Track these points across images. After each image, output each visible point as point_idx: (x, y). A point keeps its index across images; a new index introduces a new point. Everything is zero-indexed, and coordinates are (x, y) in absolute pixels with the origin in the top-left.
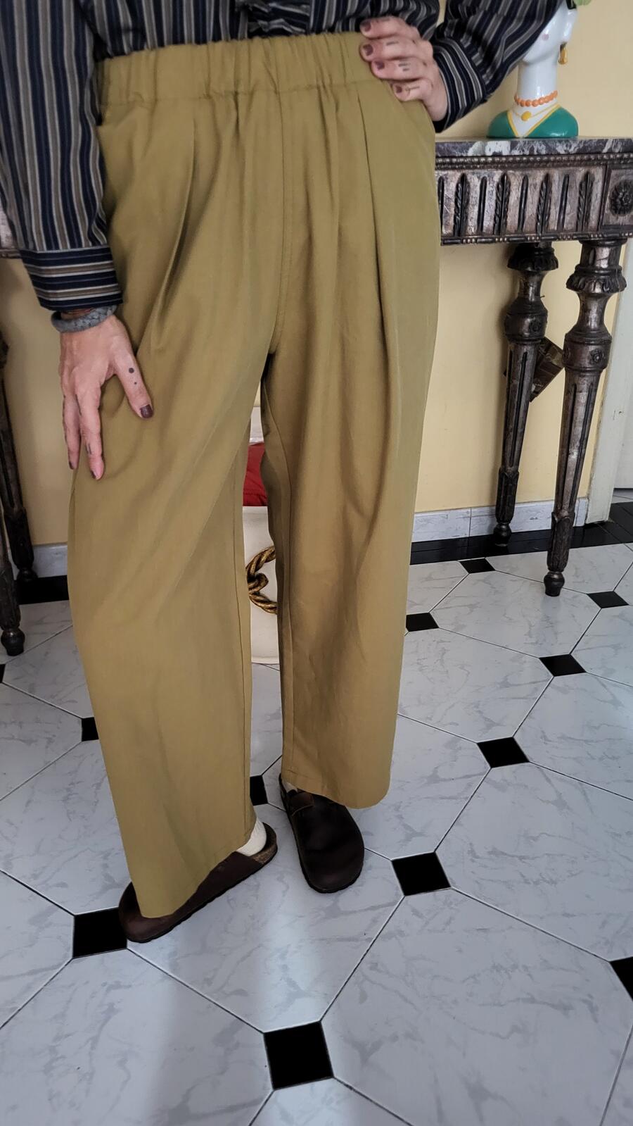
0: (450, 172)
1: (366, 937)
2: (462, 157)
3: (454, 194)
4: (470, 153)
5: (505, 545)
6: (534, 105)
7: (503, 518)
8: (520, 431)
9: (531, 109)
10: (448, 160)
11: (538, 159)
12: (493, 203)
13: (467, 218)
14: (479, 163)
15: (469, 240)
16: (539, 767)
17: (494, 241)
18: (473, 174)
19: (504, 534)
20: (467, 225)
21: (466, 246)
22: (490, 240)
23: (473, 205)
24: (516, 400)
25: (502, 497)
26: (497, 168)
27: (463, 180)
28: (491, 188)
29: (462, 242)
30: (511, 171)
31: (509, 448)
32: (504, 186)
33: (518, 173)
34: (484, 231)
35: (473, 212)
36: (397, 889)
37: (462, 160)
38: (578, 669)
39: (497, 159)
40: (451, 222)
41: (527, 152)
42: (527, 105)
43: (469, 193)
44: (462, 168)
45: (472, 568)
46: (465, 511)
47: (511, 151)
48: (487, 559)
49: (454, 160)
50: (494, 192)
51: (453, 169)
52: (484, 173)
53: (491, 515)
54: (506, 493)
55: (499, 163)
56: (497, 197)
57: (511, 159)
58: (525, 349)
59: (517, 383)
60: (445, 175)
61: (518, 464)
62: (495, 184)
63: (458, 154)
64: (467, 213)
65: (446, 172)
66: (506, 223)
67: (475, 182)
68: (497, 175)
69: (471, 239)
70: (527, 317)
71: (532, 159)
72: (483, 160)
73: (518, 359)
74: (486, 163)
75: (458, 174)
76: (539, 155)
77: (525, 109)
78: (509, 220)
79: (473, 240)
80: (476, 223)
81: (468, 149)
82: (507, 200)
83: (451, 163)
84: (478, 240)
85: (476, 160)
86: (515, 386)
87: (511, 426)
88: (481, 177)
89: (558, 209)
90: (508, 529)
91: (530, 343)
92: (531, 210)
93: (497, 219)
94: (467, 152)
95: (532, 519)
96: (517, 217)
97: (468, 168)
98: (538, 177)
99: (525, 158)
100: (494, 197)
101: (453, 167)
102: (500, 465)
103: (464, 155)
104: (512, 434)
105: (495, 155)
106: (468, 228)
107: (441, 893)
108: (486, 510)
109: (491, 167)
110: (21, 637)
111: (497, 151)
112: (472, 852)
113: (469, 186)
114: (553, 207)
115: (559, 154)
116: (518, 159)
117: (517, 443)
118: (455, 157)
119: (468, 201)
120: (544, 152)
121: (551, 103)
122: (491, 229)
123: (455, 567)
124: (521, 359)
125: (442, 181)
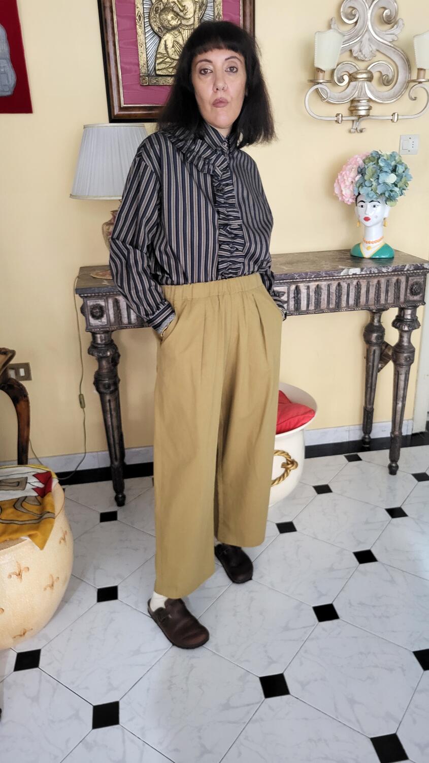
0: (333, 282)
1: (302, 639)
3: (335, 291)
4: (342, 274)
5: (368, 446)
6: (372, 243)
7: (367, 431)
8: (373, 387)
9: (371, 245)
10: (331, 278)
11: (374, 275)
12: (354, 294)
13: (341, 301)
14: (346, 278)
15: (342, 310)
16: (383, 564)
18: (344, 282)
19: (367, 440)
20: (341, 303)
21: (342, 312)
22: (353, 309)
23: (344, 295)
24: (372, 372)
26: (355, 279)
27: (339, 285)
28: (352, 287)
29: (340, 311)
30: (362, 280)
31: (368, 396)
32: (358, 287)
33: (365, 281)
34: (350, 305)
35: (344, 298)
36: (316, 619)
37: (338, 277)
38: (404, 514)
39: (354, 276)
40: (334, 303)
41: (368, 272)
42: (369, 243)
43: (342, 290)
44: (338, 280)
45: (351, 459)
46: (346, 428)
47: (361, 273)
48: (358, 454)
50: (354, 289)
52: (349, 281)
53: (360, 430)
54: (368, 418)
55: (356, 277)
56: (356, 291)
57: (361, 276)
58: (374, 348)
59: (371, 364)
61: (373, 404)
62: (354, 286)
63: (336, 275)
64: (341, 299)
65: (331, 282)
66: (360, 302)
67: (344, 285)
68: (355, 282)
69: (344, 309)
70: (375, 333)
71: (370, 275)
72: (348, 277)
73: (371, 352)
75: (337, 283)
76: (374, 273)
77: (369, 245)
78: (361, 300)
80: (346, 302)
81: (340, 273)
82: (360, 292)
83: (333, 279)
84: (347, 310)
85: (344, 277)
86: (370, 366)
87: (369, 385)
88: (348, 283)
89: (384, 294)
90: (370, 437)
91: (377, 345)
92: (372, 295)
93: (356, 301)
95: (383, 431)
96: (365, 299)
97: (341, 280)
98: (374, 282)
99: (367, 275)
100: (354, 291)
102: (364, 404)
103: (339, 275)
104: (369, 389)
105: (354, 274)
107: (335, 621)
108: (358, 427)
109: (352, 279)
110: (124, 497)
111: (354, 273)
112: (350, 603)
113: (342, 287)
114: (382, 294)
115: (383, 272)
116: (364, 275)
117: (372, 394)
118: (334, 276)
119: (342, 294)
120: (376, 272)
121: (381, 242)
122: (353, 304)
123: (341, 458)
124: (372, 353)
125: (329, 286)
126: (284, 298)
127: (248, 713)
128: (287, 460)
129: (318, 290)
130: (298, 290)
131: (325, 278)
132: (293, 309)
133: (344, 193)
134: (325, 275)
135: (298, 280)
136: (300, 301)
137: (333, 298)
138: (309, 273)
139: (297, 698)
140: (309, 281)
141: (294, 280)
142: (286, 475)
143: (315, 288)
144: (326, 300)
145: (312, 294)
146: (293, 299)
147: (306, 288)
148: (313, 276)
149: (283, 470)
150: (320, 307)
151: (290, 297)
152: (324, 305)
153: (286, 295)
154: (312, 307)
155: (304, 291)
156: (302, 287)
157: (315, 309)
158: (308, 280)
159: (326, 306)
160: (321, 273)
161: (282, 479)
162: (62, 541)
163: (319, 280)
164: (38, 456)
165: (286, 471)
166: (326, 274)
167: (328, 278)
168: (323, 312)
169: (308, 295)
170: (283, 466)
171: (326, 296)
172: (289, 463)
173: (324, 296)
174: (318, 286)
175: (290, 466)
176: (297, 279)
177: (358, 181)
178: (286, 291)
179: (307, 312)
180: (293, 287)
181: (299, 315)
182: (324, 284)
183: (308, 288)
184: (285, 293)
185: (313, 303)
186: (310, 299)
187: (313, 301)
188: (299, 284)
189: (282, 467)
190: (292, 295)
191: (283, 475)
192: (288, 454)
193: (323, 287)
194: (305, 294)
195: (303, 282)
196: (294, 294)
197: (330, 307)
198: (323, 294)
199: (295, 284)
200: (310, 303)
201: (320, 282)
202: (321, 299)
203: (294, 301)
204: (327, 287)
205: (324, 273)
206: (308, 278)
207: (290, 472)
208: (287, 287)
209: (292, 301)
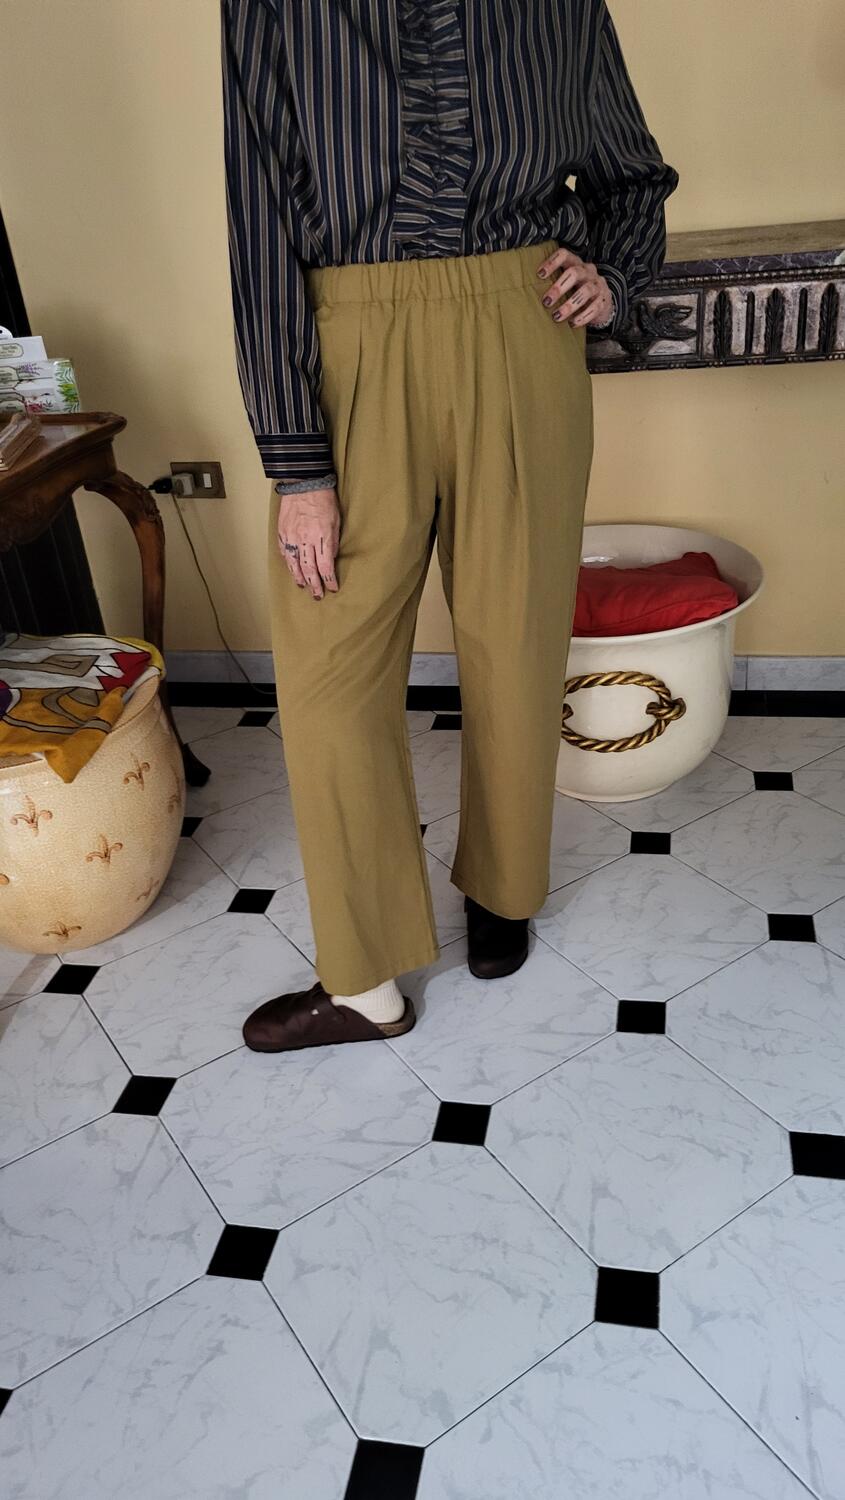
0: (815, 283)
1: (565, 1055)
2: (827, 267)
3: (819, 306)
4: (838, 262)
10: (809, 271)
13: (835, 332)
15: (837, 357)
16: (824, 949)
18: (843, 283)
20: (835, 339)
21: (833, 362)
23: (844, 318)
27: (831, 290)
29: (827, 359)
36: (613, 1023)
37: (827, 270)
40: (816, 337)
43: (838, 304)
44: (829, 279)
49: (817, 271)
51: (819, 279)
60: (809, 286)
63: (822, 263)
64: (835, 327)
65: (809, 283)
67: (844, 291)
69: (840, 355)
75: (825, 285)
81: (834, 258)
83: (813, 274)
85: (843, 269)
94: (833, 261)
97: (834, 278)
101: (816, 277)
103: (830, 265)
106: (837, 343)
107: (652, 1037)
112: (703, 1010)
113: (839, 297)
118: (818, 267)
119: (836, 313)
125: (804, 294)
126: (690, 323)
127: (386, 1157)
128: (661, 698)
129: (775, 300)
130: (724, 304)
131: (791, 273)
132: (711, 351)
134: (791, 264)
135: (723, 277)
136: (729, 330)
137: (815, 323)
138: (751, 260)
139: (494, 1157)
140: (753, 281)
141: (714, 278)
142: (656, 730)
143: (768, 299)
144: (795, 329)
145: (760, 314)
146: (712, 326)
147: (746, 298)
148: (760, 268)
149: (651, 720)
150: (780, 346)
151: (706, 322)
152: (789, 344)
153: (694, 316)
154: (759, 349)
155: (739, 306)
156: (736, 295)
157: (767, 354)
158: (748, 276)
159: (795, 346)
160: (782, 260)
161: (645, 739)
163: (778, 276)
164: (231, 649)
165: (658, 722)
166: (794, 261)
167: (800, 272)
168: (785, 359)
169: (750, 314)
170: (652, 709)
171: (796, 319)
172: (665, 704)
173: (791, 320)
174: (776, 293)
175: (664, 711)
176: (720, 274)
178: (695, 306)
179: (746, 359)
180: (712, 297)
181: (725, 365)
182: (790, 289)
183: (751, 298)
184: (691, 308)
185: (762, 338)
186: (756, 327)
187: (763, 331)
188: (728, 289)
189: (647, 713)
190: (709, 316)
191: (651, 730)
192: (663, 685)
193: (788, 295)
194: (743, 315)
195: (735, 282)
196: (715, 314)
197: (804, 348)
198: (788, 313)
199: (715, 288)
200: (755, 335)
201: (780, 282)
202: (782, 327)
203: (715, 331)
204: (799, 295)
205: (789, 260)
206: (749, 272)
207: (666, 725)
208: (697, 296)
209: (709, 331)
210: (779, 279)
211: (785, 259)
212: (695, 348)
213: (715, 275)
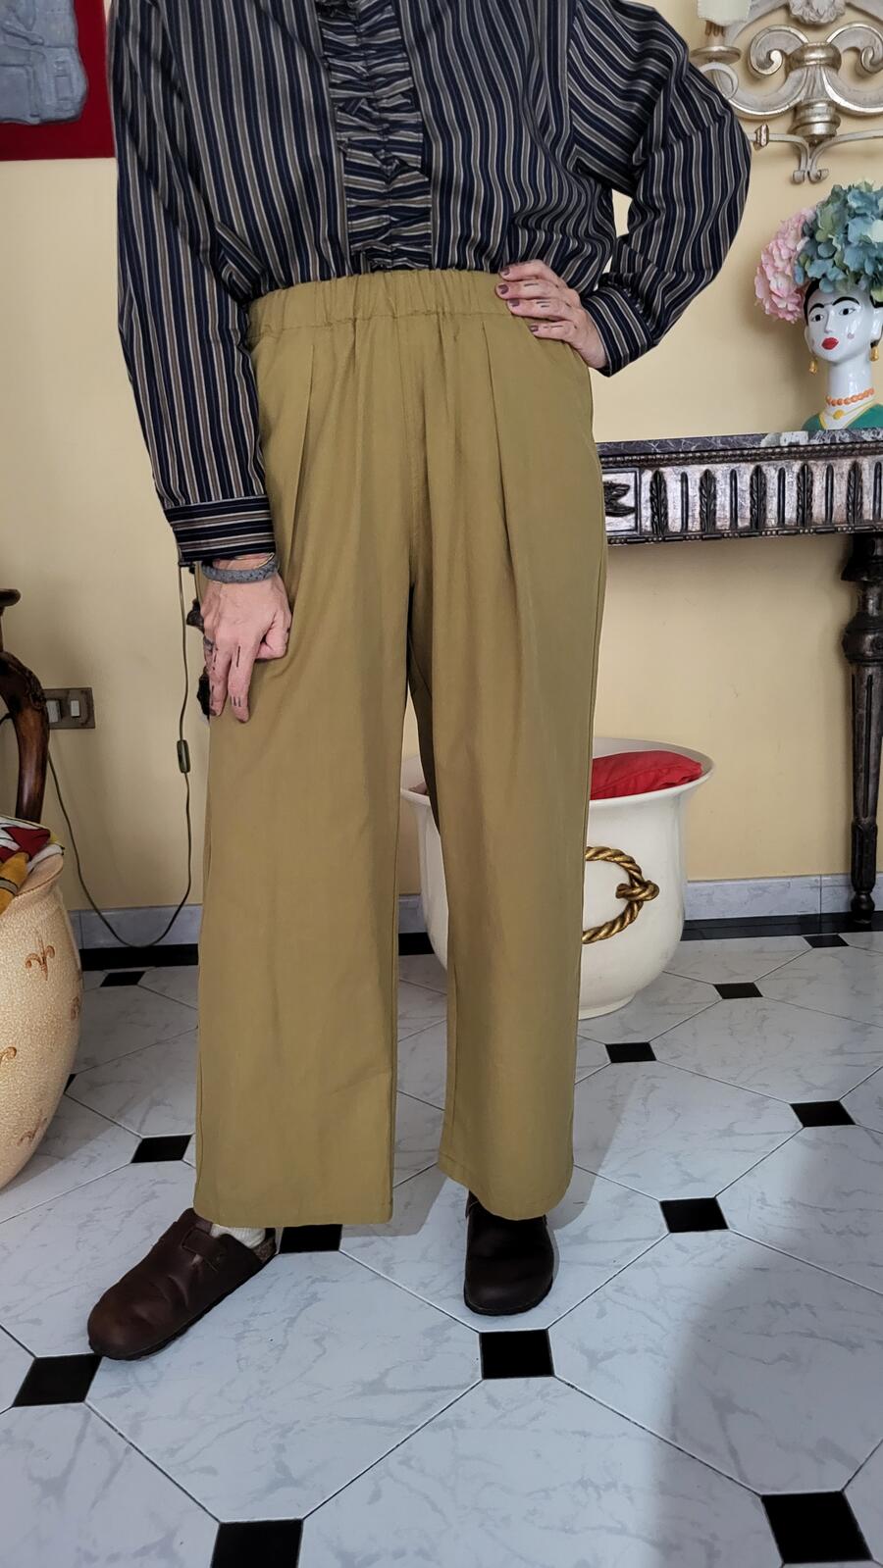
0: (743, 465)
1: (616, 1264)
2: (754, 448)
3: (748, 486)
4: (763, 444)
5: (867, 922)
6: (846, 402)
7: (861, 883)
8: (872, 771)
9: (843, 407)
10: (738, 452)
11: (841, 447)
12: (795, 494)
13: (765, 510)
14: (773, 454)
15: (769, 533)
16: (866, 1129)
17: (797, 533)
18: (769, 465)
19: (864, 907)
20: (765, 518)
21: (766, 538)
22: (793, 532)
23: (771, 497)
24: (864, 732)
25: (857, 856)
26: (795, 459)
27: (758, 471)
28: (791, 479)
29: (761, 535)
30: (812, 462)
31: (861, 794)
32: (805, 478)
33: (820, 463)
34: (786, 522)
35: (772, 505)
36: (661, 1225)
37: (754, 451)
40: (748, 514)
41: (829, 442)
42: (839, 403)
43: (765, 485)
44: (755, 460)
45: (819, 943)
46: (814, 879)
47: (809, 441)
48: (841, 935)
49: (746, 452)
50: (795, 483)
51: (746, 461)
52: (782, 464)
53: (848, 886)
54: (862, 852)
55: (795, 452)
56: (799, 488)
57: (810, 448)
58: (870, 671)
59: (863, 712)
60: (738, 468)
61: (875, 813)
62: (795, 475)
63: (748, 446)
64: (764, 506)
65: (738, 465)
66: (811, 515)
67: (771, 474)
68: (796, 466)
69: (771, 531)
70: (868, 633)
71: (833, 447)
72: (778, 450)
73: (862, 683)
74: (782, 454)
75: (752, 467)
76: (843, 443)
77: (837, 408)
78: (814, 510)
79: (774, 533)
80: (776, 515)
82: (810, 490)
83: (742, 455)
84: (780, 532)
85: (770, 451)
86: (861, 716)
87: (861, 766)
88: (779, 468)
89: (872, 498)
90: (869, 909)
91: (876, 663)
92: (840, 498)
93: (800, 511)
96: (824, 508)
97: (762, 460)
98: (844, 466)
99: (825, 447)
100: (795, 488)
101: (744, 459)
103: (757, 447)
104: (862, 775)
105: (791, 445)
106: (768, 520)
107: (715, 1234)
109: (788, 458)
111: (793, 441)
113: (765, 478)
114: (865, 496)
115: (865, 442)
116: (818, 448)
117: (871, 787)
118: (744, 449)
119: (765, 492)
120: (847, 440)
121: (866, 400)
122: (795, 521)
123: (798, 942)
124: (865, 683)
125: (733, 475)
126: (628, 500)
127: (428, 1405)
128: (631, 877)
129: (708, 480)
130: (659, 485)
131: (721, 453)
132: (649, 529)
133: (773, 287)
134: (721, 446)
135: (658, 456)
136: (666, 508)
137: (745, 501)
138: (683, 440)
139: (573, 1387)
140: (685, 462)
141: (650, 457)
142: (628, 916)
143: (700, 479)
144: (728, 508)
145: (694, 492)
146: (649, 504)
147: (679, 477)
148: (693, 449)
150: (714, 523)
151: (643, 501)
152: (722, 520)
153: (631, 493)
154: (695, 525)
155: (673, 486)
156: (671, 475)
157: (702, 529)
158: (682, 455)
159: (728, 523)
160: (712, 442)
161: (617, 927)
162: (34, 962)
163: (709, 457)
165: (630, 906)
166: (722, 443)
167: (729, 454)
168: (720, 536)
169: (685, 494)
170: (622, 892)
171: (728, 499)
172: (636, 884)
173: (723, 500)
174: (707, 474)
175: (638, 890)
176: (655, 453)
177: (803, 250)
178: (632, 485)
179: (683, 536)
180: (648, 476)
181: (664, 540)
182: (721, 471)
183: (684, 478)
184: (628, 487)
185: (697, 516)
186: (690, 505)
187: (698, 509)
188: (662, 469)
189: (618, 896)
190: (646, 494)
191: (622, 917)
192: (632, 861)
193: (719, 476)
194: (679, 494)
195: (669, 463)
196: (651, 492)
197: (737, 525)
198: (719, 492)
199: (650, 467)
200: (690, 513)
201: (712, 463)
202: (715, 505)
203: (652, 508)
204: (728, 476)
205: (719, 442)
206: (683, 452)
207: (639, 908)
208: (633, 474)
209: (646, 508)
210: (711, 460)
211: (715, 441)
212: (633, 525)
213: (651, 454)
